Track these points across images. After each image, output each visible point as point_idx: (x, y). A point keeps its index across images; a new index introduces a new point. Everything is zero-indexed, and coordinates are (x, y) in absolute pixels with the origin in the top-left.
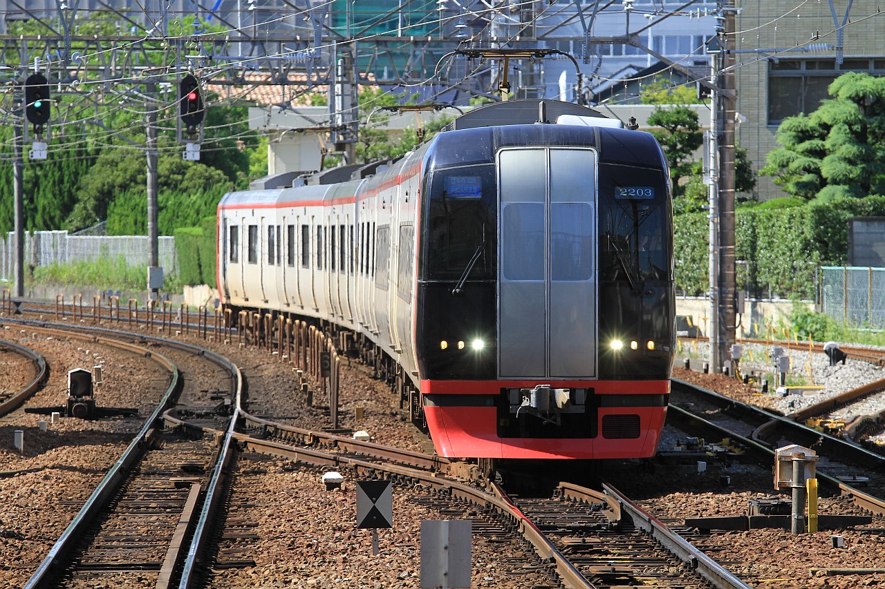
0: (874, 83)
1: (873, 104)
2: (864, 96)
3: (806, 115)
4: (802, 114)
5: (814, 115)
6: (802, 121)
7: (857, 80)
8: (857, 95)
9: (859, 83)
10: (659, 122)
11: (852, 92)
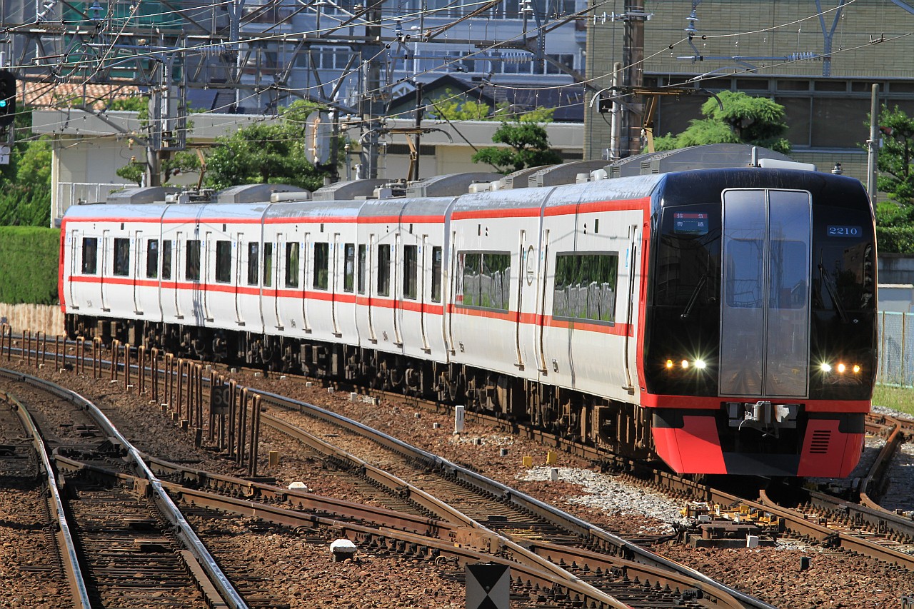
0: (752, 103)
1: (750, 126)
2: (742, 117)
3: (674, 136)
4: (669, 134)
5: (683, 136)
6: (669, 142)
7: (733, 99)
8: (734, 116)
9: (736, 102)
10: (505, 139)
11: (728, 112)
